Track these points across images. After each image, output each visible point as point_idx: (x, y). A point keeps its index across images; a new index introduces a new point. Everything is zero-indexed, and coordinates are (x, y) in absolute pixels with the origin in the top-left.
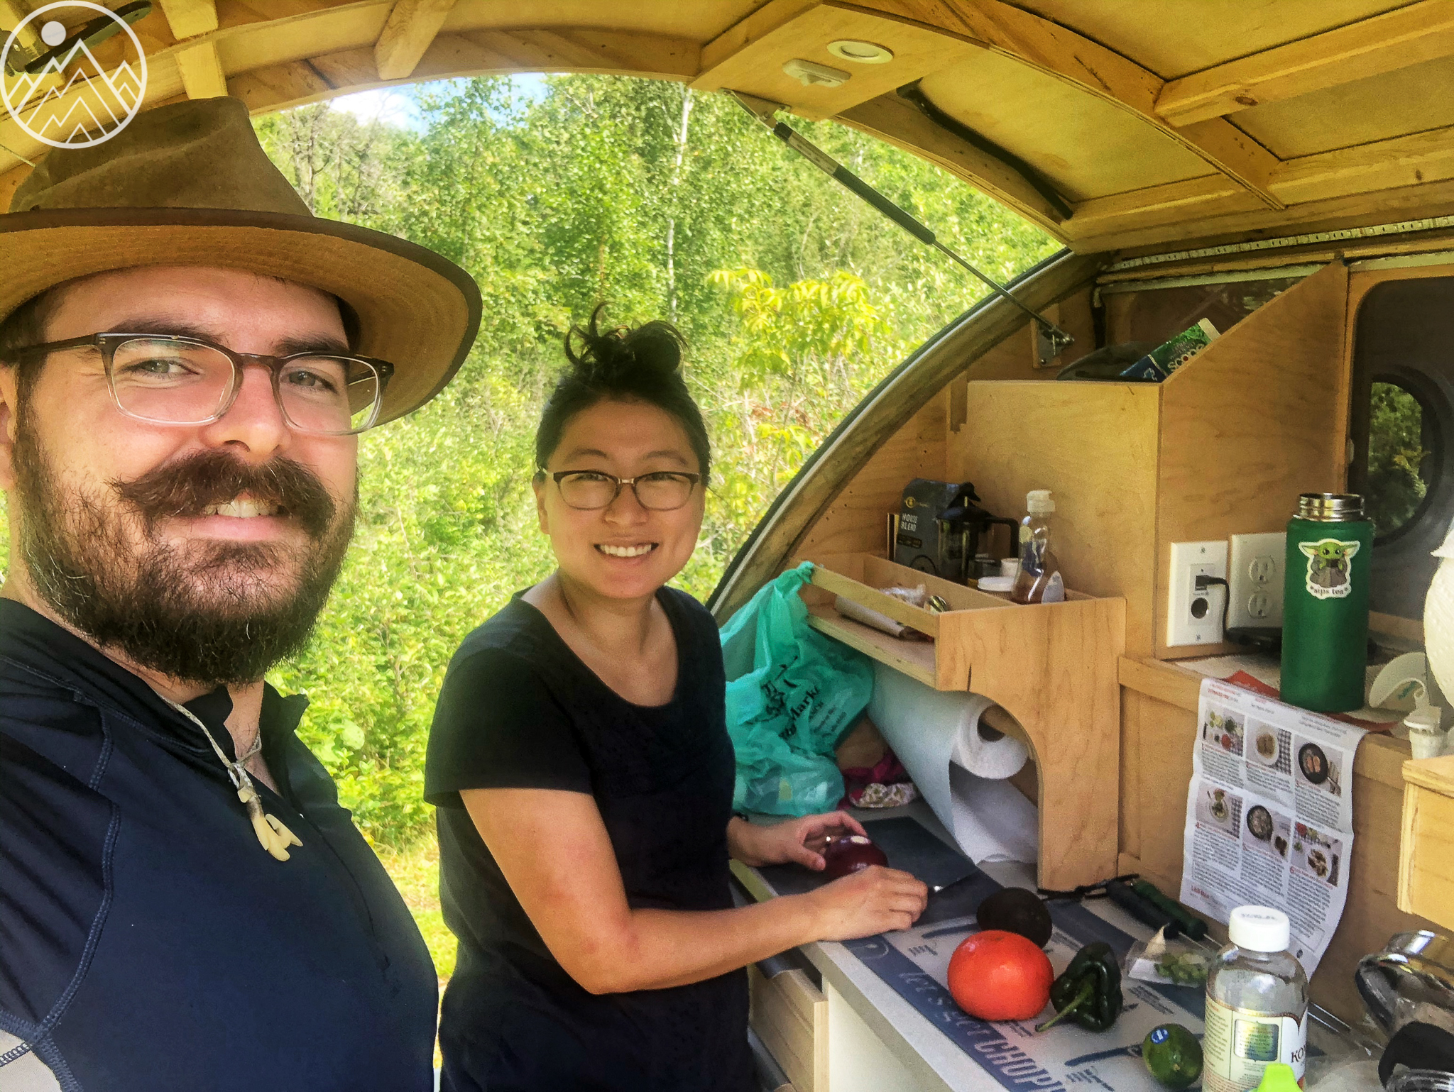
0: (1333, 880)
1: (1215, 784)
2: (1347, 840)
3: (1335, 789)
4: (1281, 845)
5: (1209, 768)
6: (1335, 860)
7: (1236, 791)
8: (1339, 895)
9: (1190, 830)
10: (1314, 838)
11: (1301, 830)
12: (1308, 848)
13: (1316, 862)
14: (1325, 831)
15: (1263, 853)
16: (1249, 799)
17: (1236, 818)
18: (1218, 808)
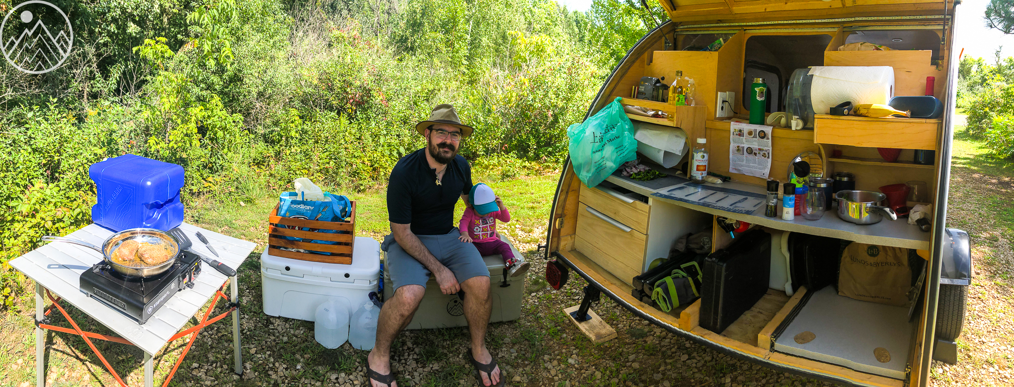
0: (768, 158)
1: (737, 145)
2: (771, 149)
3: (768, 139)
4: (755, 154)
5: (734, 142)
6: (768, 153)
7: (743, 145)
8: (770, 160)
9: (731, 156)
10: (763, 150)
11: (760, 149)
12: (762, 153)
13: (764, 155)
14: (765, 148)
15: (751, 157)
16: (746, 146)
17: (743, 151)
18: (738, 150)
